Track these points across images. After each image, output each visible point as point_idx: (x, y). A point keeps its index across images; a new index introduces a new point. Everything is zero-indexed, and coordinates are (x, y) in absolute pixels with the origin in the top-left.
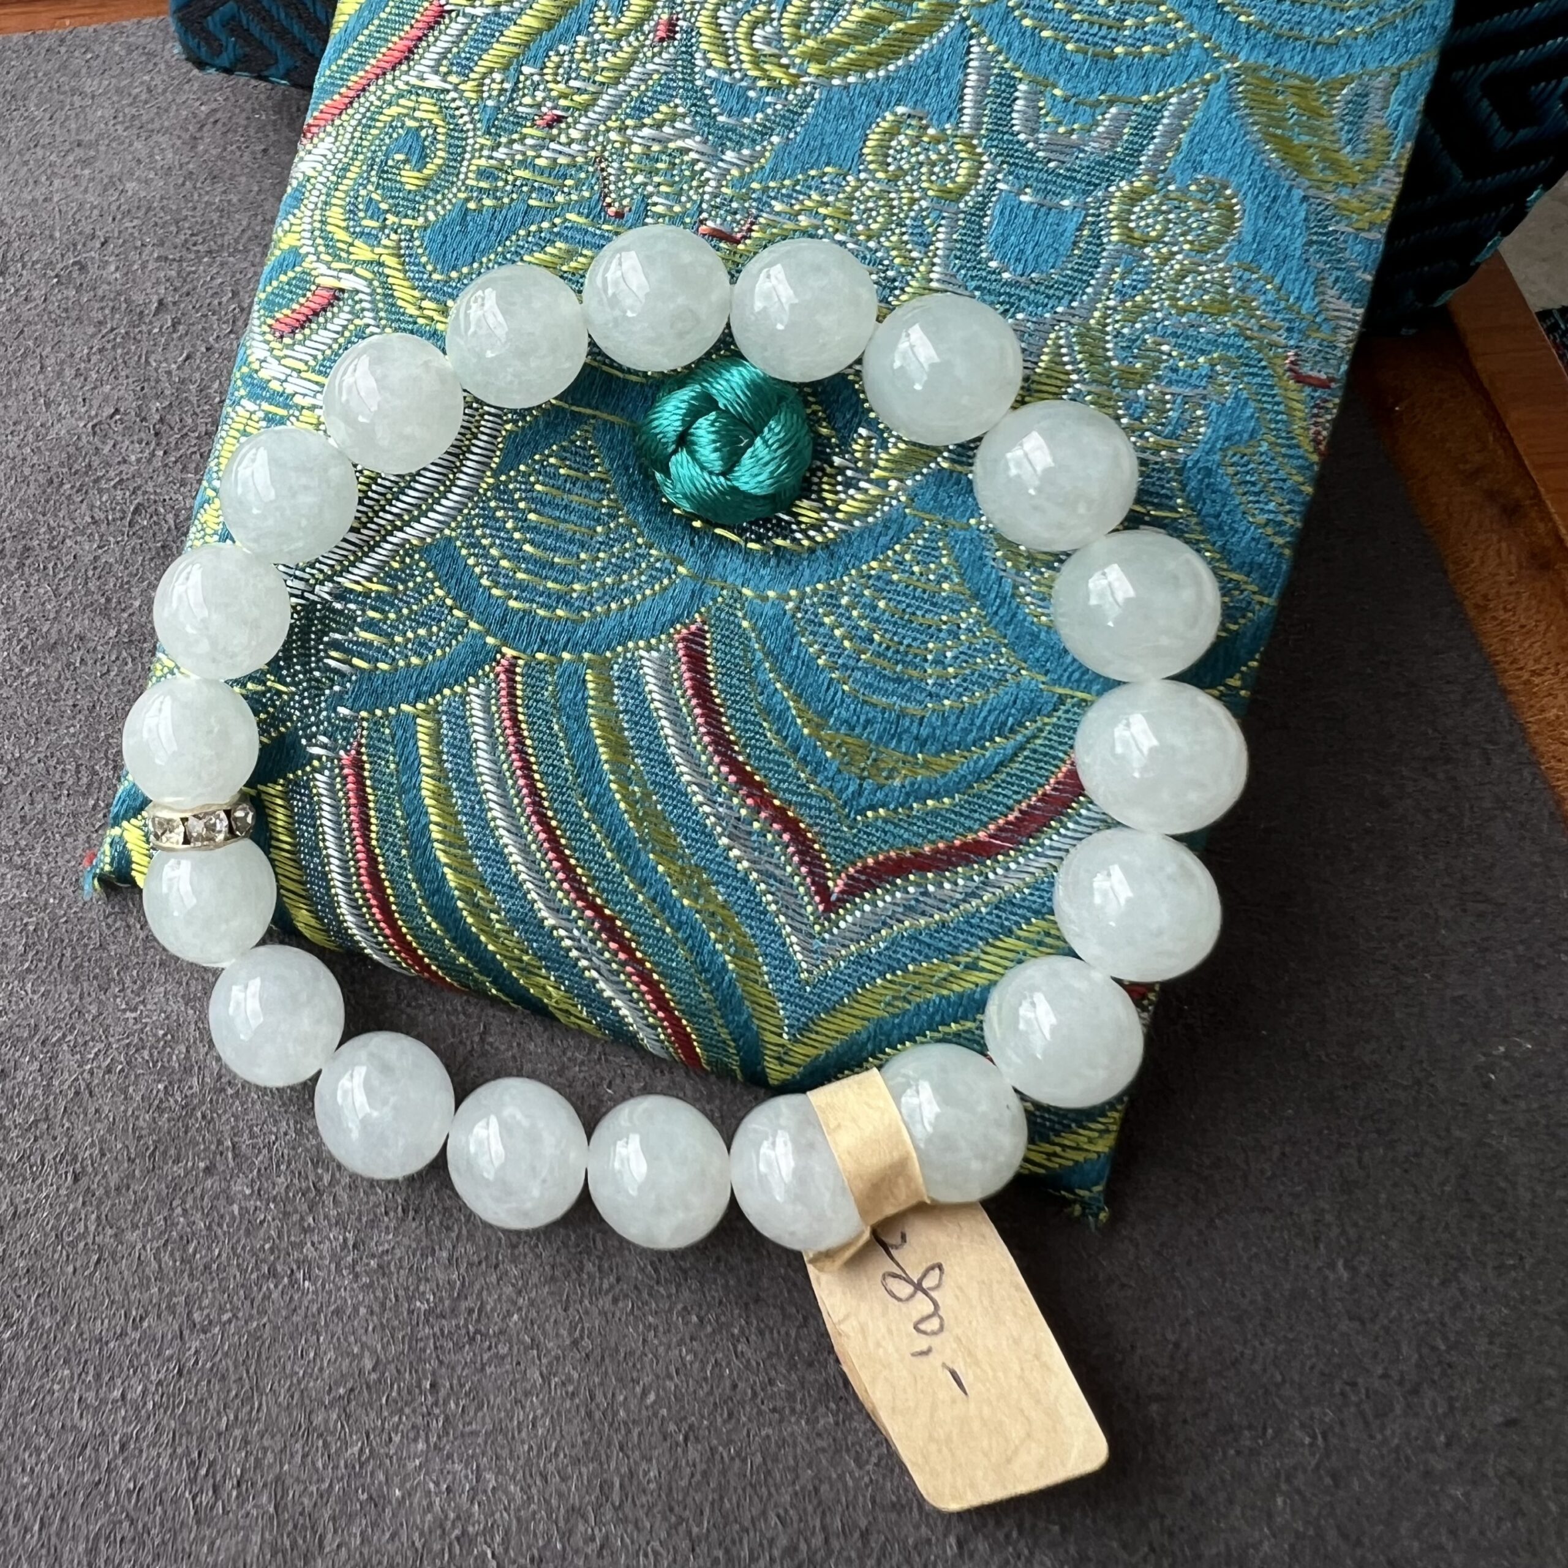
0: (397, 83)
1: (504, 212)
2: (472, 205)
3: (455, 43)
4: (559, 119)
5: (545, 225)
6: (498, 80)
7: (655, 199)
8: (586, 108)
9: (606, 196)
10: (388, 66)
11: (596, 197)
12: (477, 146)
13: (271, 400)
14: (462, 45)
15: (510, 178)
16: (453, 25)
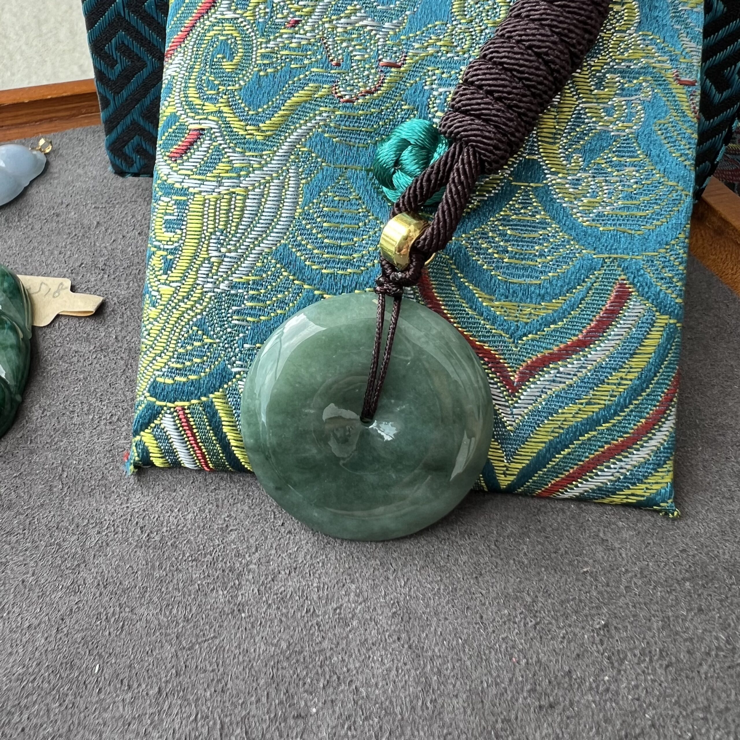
0: (210, 19)
1: (279, 74)
2: (262, 73)
4: (298, 22)
5: (302, 76)
6: (262, 8)
7: (354, 53)
8: (310, 14)
9: (329, 56)
10: (204, 12)
11: (324, 57)
12: (258, 43)
13: (176, 193)
15: (279, 56)
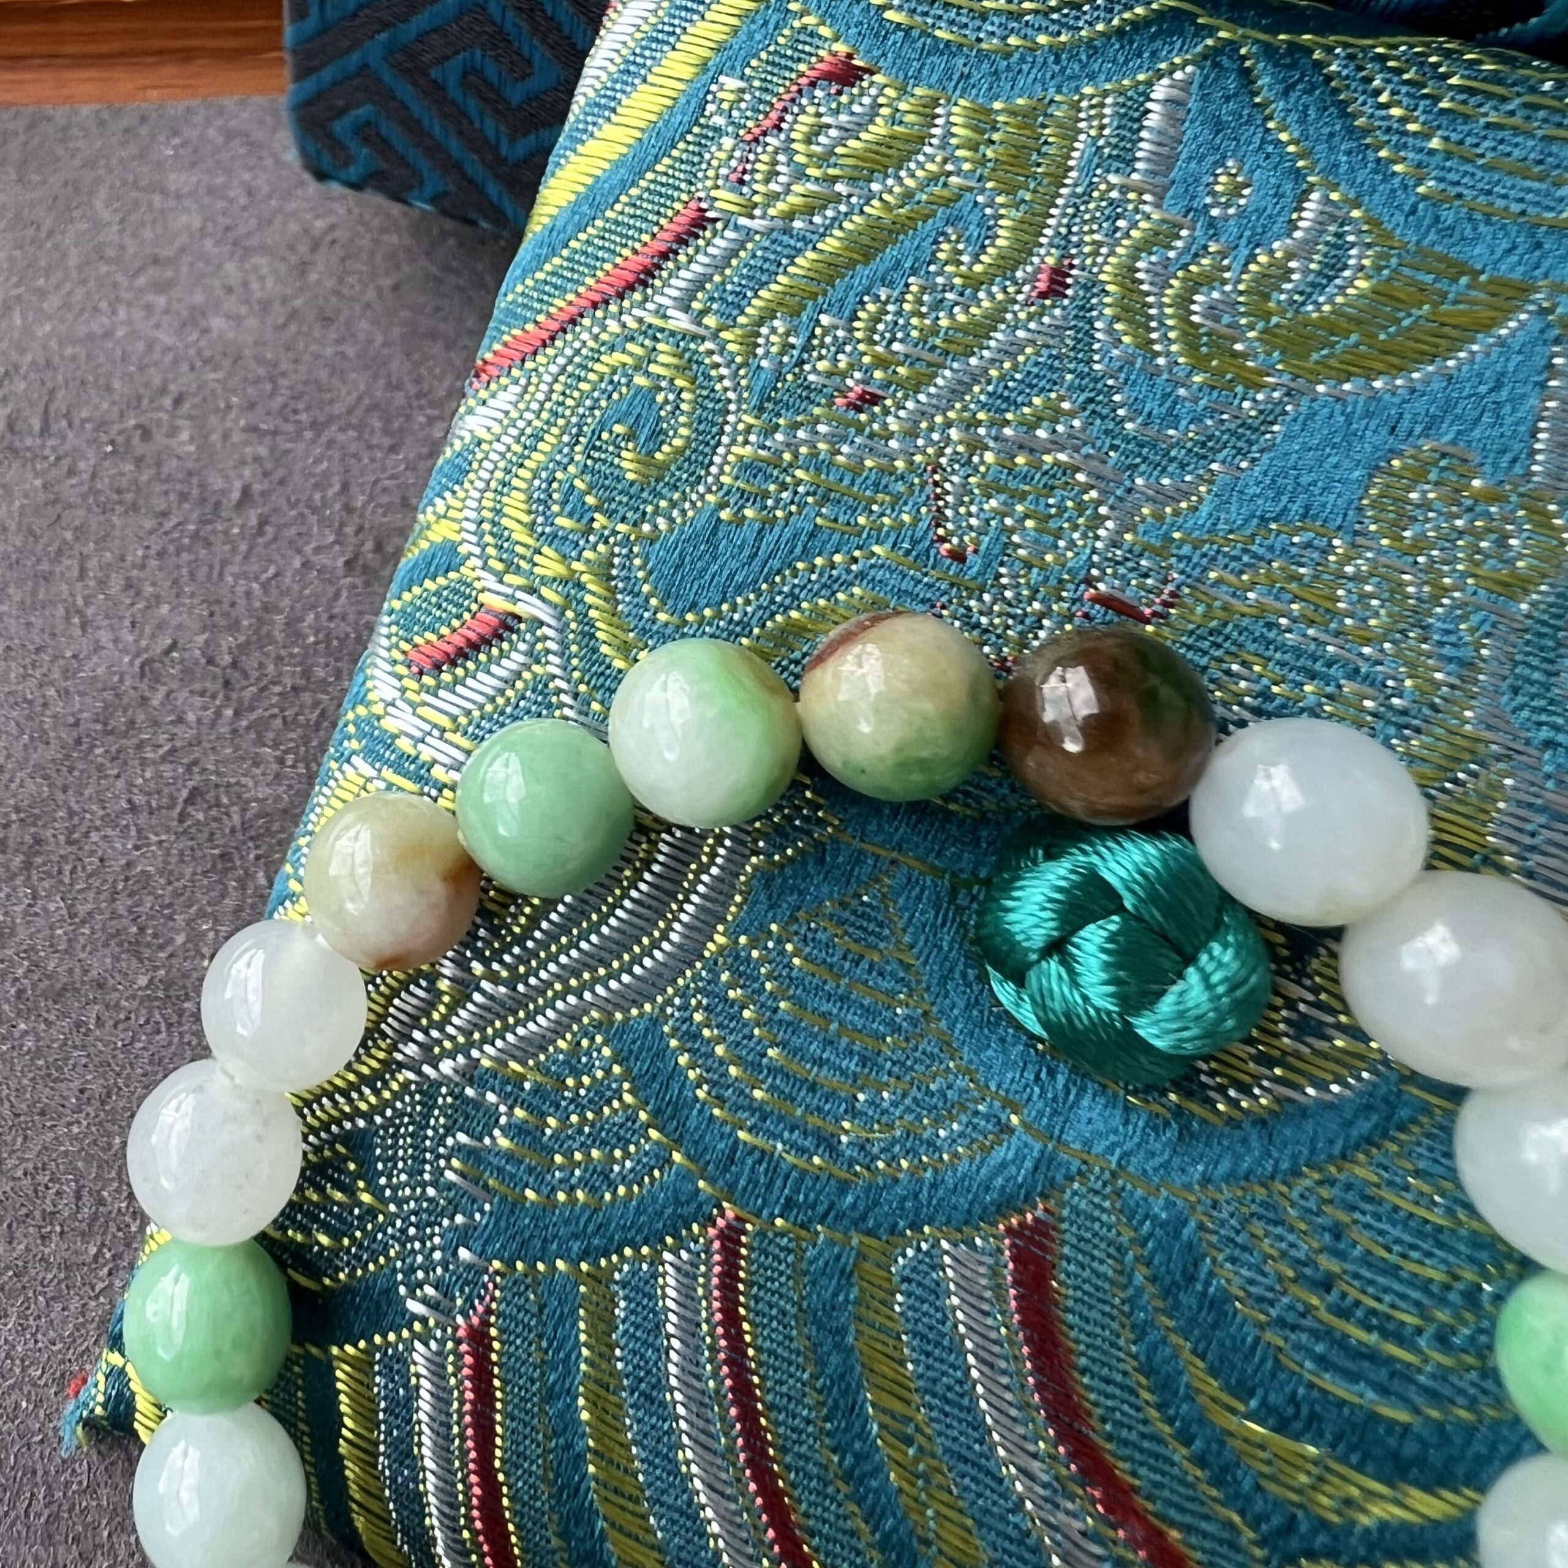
0: (624, 318)
1: (777, 530)
2: (725, 515)
3: (720, 268)
4: (875, 399)
5: (838, 558)
6: (781, 330)
7: (1017, 539)
8: (916, 385)
9: (938, 525)
10: (611, 291)
11: (923, 525)
12: (741, 427)
13: (396, 765)
14: (728, 272)
15: (788, 479)
16: (717, 241)
